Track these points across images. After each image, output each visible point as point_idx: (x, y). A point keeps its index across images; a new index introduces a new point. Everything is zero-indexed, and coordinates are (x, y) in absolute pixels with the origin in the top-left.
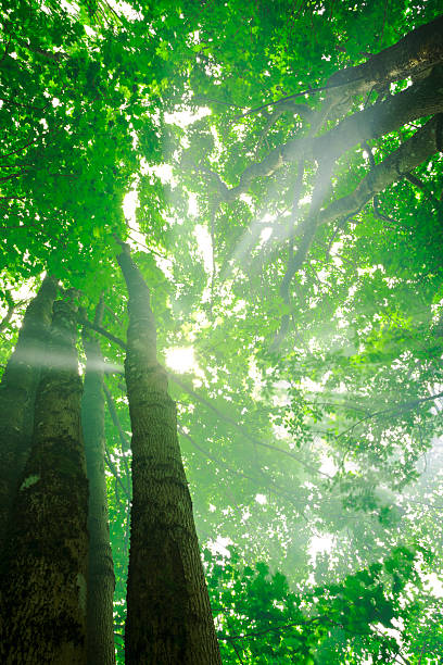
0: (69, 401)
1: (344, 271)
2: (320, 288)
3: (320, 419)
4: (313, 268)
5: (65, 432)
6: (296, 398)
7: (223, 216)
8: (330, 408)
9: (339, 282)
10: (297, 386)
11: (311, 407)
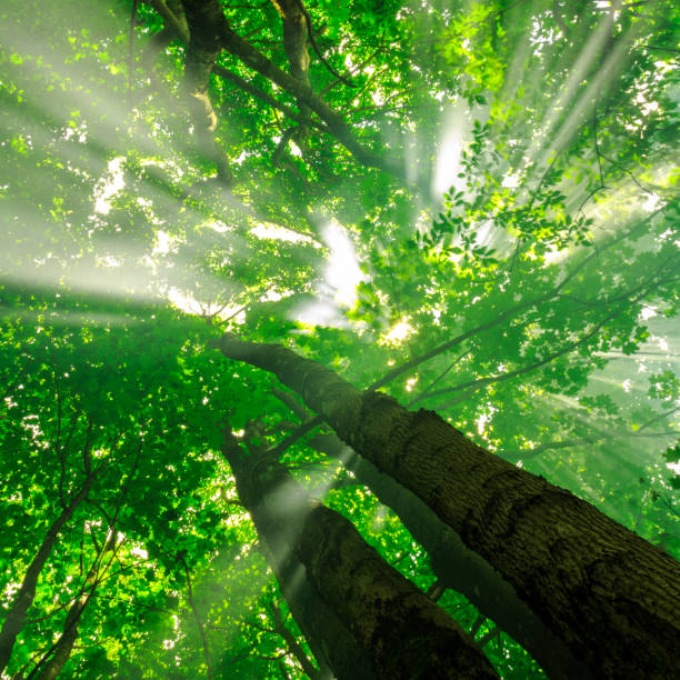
0: (347, 560)
1: (385, 67)
2: (394, 110)
3: (563, 198)
4: (363, 108)
5: (378, 602)
6: (514, 219)
7: (252, 196)
8: (552, 176)
9: (397, 79)
10: (496, 211)
11: (538, 203)
